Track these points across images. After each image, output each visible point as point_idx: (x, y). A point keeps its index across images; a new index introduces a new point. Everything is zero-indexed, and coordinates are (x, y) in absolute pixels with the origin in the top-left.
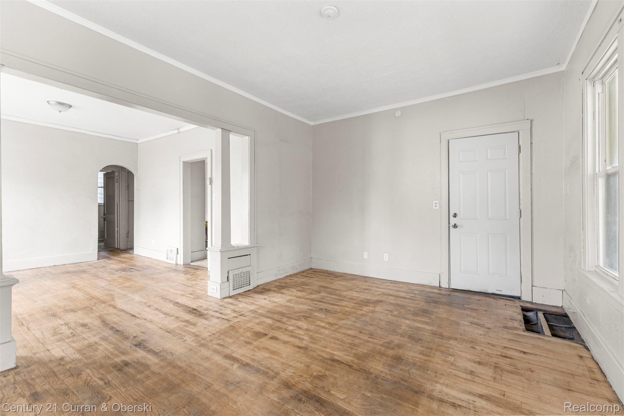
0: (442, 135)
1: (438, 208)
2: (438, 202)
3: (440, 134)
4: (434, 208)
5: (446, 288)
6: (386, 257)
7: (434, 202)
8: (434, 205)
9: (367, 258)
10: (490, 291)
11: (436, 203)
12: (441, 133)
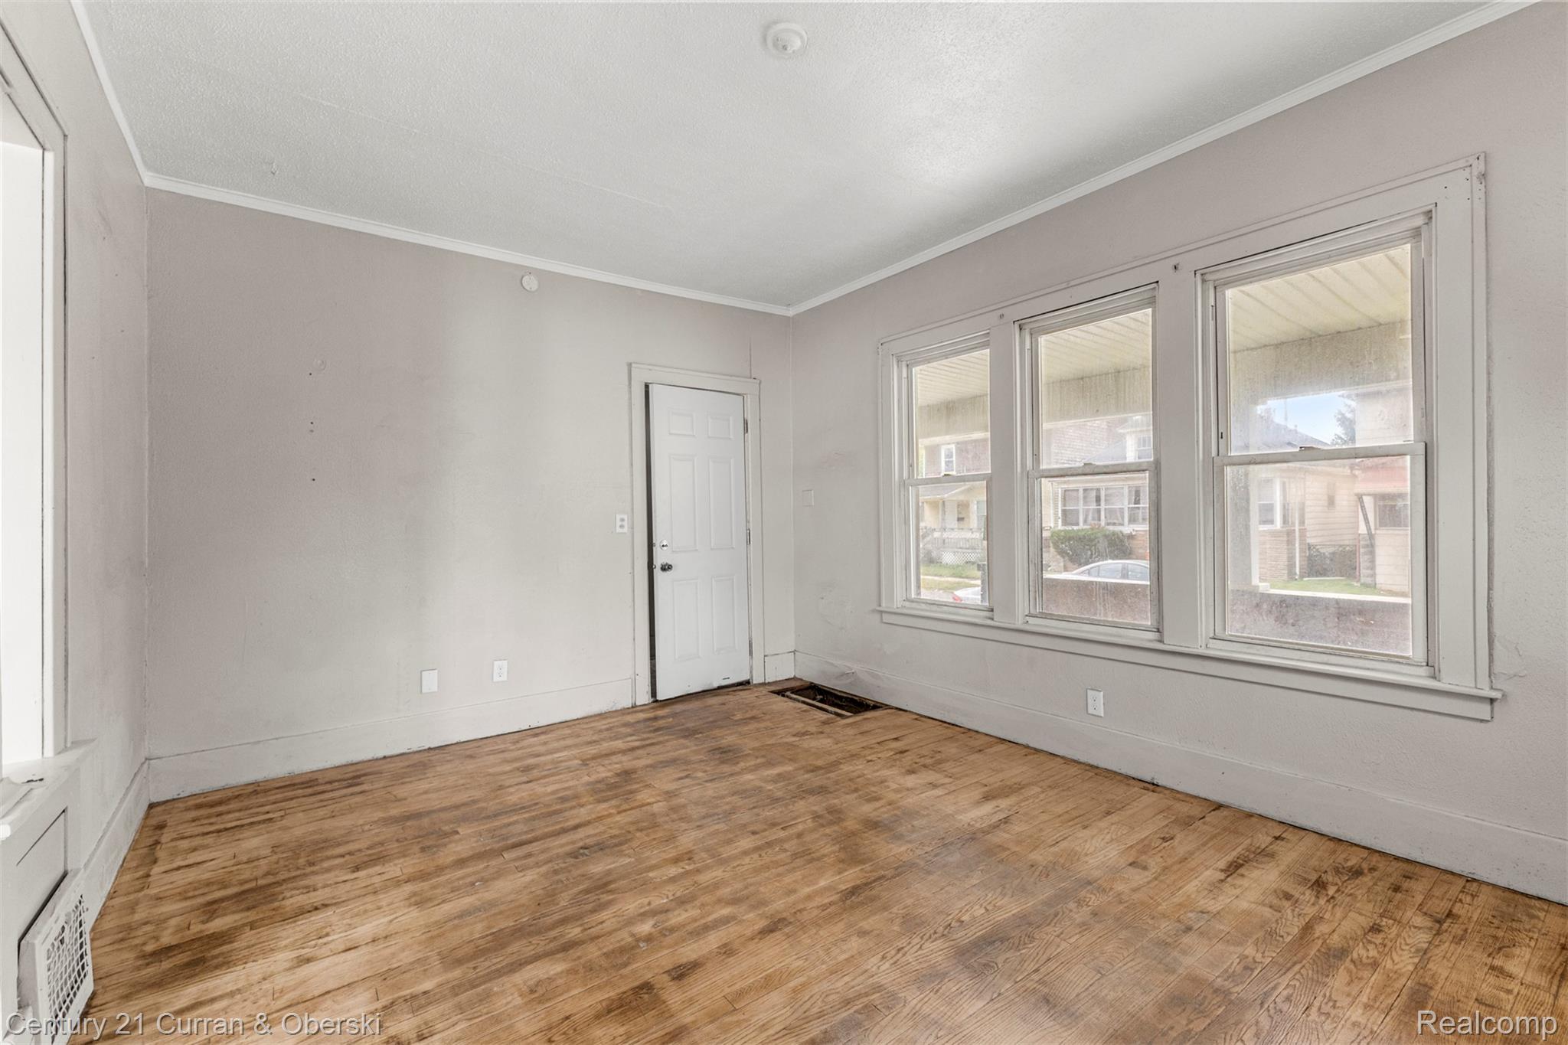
0: (633, 369)
1: (625, 530)
2: (625, 517)
3: (630, 365)
4: (619, 530)
5: (645, 705)
6: (501, 671)
7: (618, 517)
8: (619, 523)
9: (435, 689)
10: (715, 685)
11: (622, 520)
12: (633, 365)
